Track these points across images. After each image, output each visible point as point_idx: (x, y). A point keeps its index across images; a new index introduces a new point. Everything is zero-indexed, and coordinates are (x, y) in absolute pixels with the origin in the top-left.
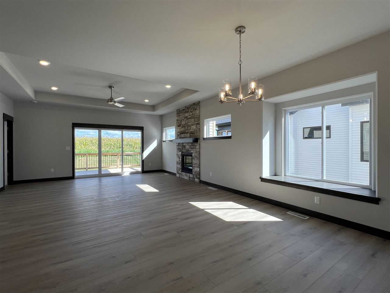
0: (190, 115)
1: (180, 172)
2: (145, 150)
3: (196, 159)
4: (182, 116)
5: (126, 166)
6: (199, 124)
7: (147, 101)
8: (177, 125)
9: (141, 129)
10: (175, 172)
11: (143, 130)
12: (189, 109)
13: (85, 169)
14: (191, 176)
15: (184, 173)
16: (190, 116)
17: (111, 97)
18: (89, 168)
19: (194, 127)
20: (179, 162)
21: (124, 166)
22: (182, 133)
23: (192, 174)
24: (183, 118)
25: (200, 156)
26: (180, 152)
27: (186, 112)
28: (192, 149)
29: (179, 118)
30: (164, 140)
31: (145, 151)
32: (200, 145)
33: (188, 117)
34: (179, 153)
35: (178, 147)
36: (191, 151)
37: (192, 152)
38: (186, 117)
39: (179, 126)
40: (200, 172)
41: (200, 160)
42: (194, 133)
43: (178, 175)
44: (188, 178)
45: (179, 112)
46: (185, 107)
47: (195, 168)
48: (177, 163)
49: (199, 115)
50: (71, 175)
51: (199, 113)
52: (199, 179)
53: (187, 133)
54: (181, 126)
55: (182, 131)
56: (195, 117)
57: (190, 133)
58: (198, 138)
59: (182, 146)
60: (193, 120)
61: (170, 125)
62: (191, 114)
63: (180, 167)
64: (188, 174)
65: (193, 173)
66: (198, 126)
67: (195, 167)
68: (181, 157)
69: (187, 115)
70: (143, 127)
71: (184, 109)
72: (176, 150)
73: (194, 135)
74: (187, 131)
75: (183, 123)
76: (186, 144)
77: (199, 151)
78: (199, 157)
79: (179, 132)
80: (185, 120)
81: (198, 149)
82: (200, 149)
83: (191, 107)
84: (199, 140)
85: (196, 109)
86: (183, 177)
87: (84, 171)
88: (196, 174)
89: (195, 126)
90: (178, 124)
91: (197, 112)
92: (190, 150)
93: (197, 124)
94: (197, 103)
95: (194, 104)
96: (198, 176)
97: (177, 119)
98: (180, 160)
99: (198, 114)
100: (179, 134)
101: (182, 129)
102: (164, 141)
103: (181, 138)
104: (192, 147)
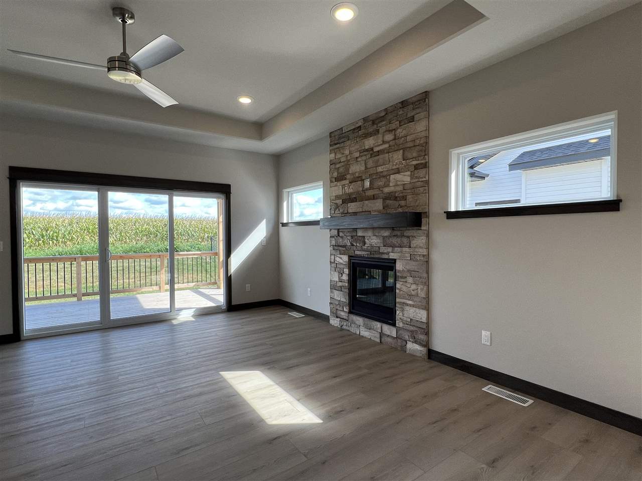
0: (384, 142)
1: (342, 313)
2: (236, 247)
3: (410, 280)
4: (351, 149)
5: (181, 286)
6: (425, 166)
7: (245, 100)
8: (331, 178)
9: (222, 190)
10: (326, 310)
11: (230, 193)
12: (380, 125)
13: (75, 296)
14: (388, 330)
15: (359, 320)
16: (386, 146)
17: (124, 53)
18: (84, 295)
19: (405, 178)
20: (340, 284)
21: (176, 286)
22: (349, 199)
23: (394, 325)
24: (357, 154)
25: (428, 273)
26: (342, 256)
27: (367, 136)
28: (393, 246)
29: (339, 156)
30: (285, 221)
31: (234, 250)
32: (428, 236)
33: (376, 149)
34: (338, 259)
35: (334, 242)
36: (388, 253)
37: (392, 256)
38: (367, 150)
39: (341, 178)
40: (428, 324)
41: (427, 283)
42: (404, 198)
43: (335, 322)
44: (378, 336)
45: (338, 138)
46: (365, 120)
47: (407, 308)
48: (333, 287)
49: (427, 137)
50: (9, 331)
51: (428, 129)
52: (426, 345)
53: (374, 198)
54: (346, 179)
55: (350, 194)
56: (411, 144)
57: (385, 199)
58: (421, 213)
59: (352, 237)
60: (397, 156)
61: (305, 180)
62: (389, 137)
63: (343, 300)
64: (378, 325)
65: (399, 324)
66: (422, 173)
67: (407, 305)
68: (346, 271)
69: (369, 142)
70: (229, 186)
71: (360, 126)
72: (328, 249)
73: (403, 203)
74: (370, 193)
75: (356, 168)
76: (370, 233)
77: (424, 256)
78: (425, 275)
79: (337, 197)
80: (364, 158)
81: (421, 250)
82: (428, 248)
83: (390, 116)
84: (424, 220)
85: (412, 119)
86: (353, 330)
87: (72, 304)
88: (412, 328)
89: (409, 173)
90: (335, 174)
91: (419, 127)
92: (383, 250)
93: (417, 167)
94: (414, 99)
95: (404, 104)
96: (422, 337)
97: (330, 161)
98: (345, 277)
99: (423, 134)
100: (339, 202)
101: (350, 189)
102: (284, 225)
103: (345, 214)
104: (395, 241)
